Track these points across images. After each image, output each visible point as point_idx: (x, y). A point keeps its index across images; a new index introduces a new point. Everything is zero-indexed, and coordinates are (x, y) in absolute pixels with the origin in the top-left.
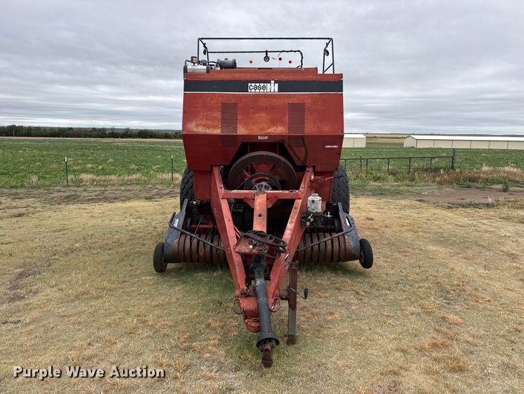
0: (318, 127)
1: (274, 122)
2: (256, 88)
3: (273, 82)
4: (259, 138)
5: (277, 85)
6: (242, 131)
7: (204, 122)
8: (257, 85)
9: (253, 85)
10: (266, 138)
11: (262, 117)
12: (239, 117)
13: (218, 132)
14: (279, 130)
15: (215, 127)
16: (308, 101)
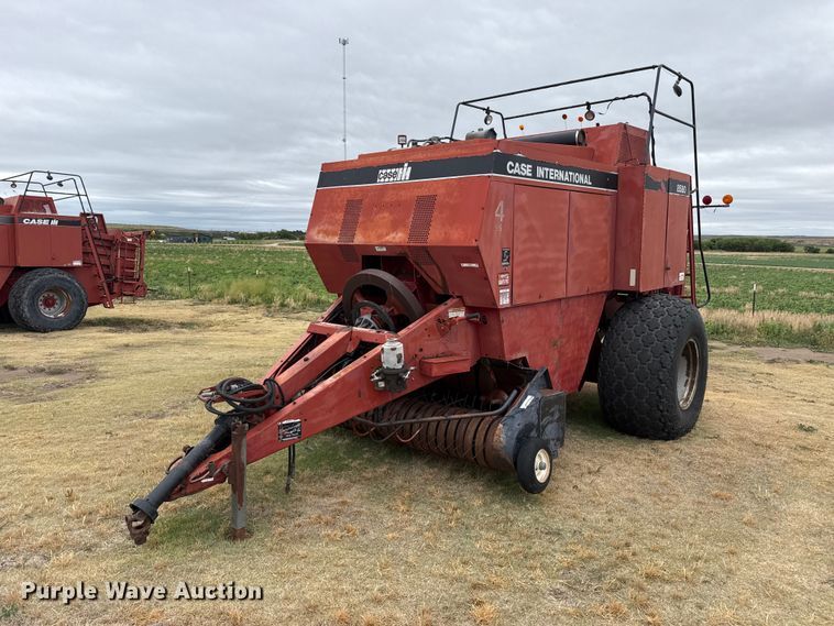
0: (446, 233)
1: (395, 227)
2: (386, 175)
3: (406, 165)
4: (378, 249)
5: (410, 168)
6: (359, 240)
7: (326, 227)
8: (389, 171)
9: (384, 171)
10: (384, 249)
11: (384, 218)
12: (361, 219)
13: (335, 240)
14: (398, 237)
15: (334, 234)
16: (441, 191)
